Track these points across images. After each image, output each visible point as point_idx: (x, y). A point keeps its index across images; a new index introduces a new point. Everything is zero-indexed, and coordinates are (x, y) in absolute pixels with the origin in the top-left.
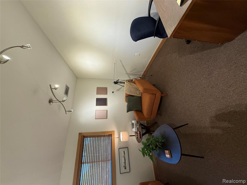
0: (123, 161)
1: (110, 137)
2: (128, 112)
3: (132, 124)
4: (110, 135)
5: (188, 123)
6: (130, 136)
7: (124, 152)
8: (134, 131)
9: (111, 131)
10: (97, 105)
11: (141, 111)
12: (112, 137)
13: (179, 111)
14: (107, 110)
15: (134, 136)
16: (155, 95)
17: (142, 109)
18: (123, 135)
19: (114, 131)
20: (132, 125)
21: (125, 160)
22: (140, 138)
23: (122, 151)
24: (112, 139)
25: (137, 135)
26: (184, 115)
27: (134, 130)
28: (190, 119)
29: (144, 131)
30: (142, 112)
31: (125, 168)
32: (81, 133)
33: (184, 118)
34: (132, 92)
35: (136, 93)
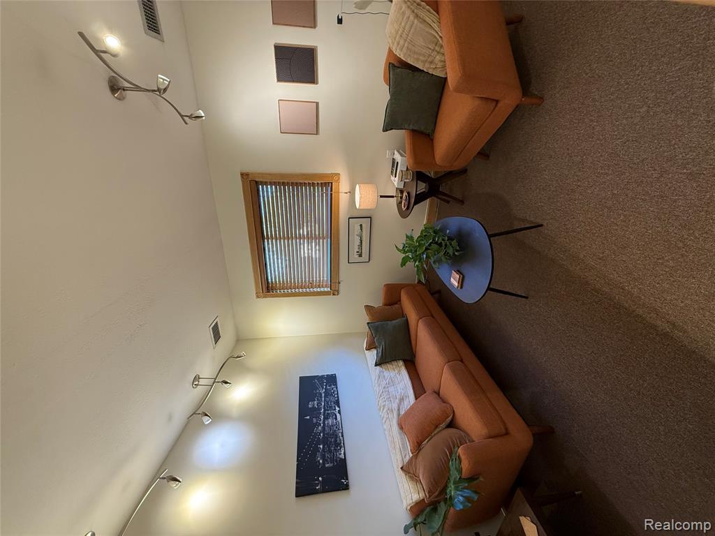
0: (358, 242)
1: (327, 190)
2: (385, 130)
3: (393, 163)
4: (327, 184)
5: (545, 224)
6: (381, 197)
7: (361, 225)
8: (396, 183)
9: (330, 173)
10: (280, 79)
11: (429, 135)
12: (332, 191)
13: (542, 179)
14: (317, 103)
15: (393, 197)
16: (494, 104)
17: (433, 131)
18: (363, 196)
19: (339, 174)
20: (393, 166)
21: (361, 241)
22: (408, 208)
23: (355, 224)
24: (331, 194)
25: (401, 198)
26: (549, 198)
27: (396, 181)
28: (558, 219)
29: (422, 187)
30: (432, 140)
31: (360, 256)
32: (247, 175)
33: (542, 206)
34: (415, 53)
35: (430, 59)
